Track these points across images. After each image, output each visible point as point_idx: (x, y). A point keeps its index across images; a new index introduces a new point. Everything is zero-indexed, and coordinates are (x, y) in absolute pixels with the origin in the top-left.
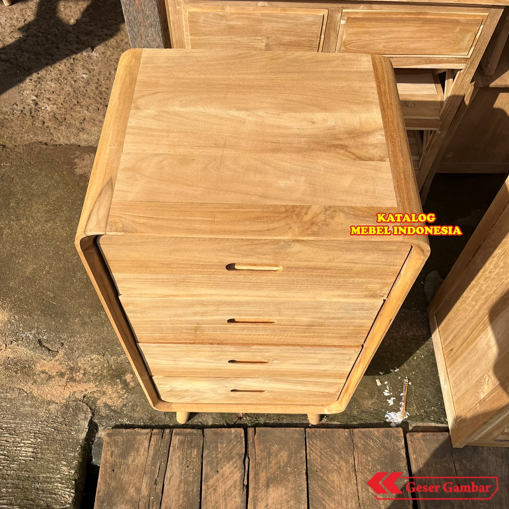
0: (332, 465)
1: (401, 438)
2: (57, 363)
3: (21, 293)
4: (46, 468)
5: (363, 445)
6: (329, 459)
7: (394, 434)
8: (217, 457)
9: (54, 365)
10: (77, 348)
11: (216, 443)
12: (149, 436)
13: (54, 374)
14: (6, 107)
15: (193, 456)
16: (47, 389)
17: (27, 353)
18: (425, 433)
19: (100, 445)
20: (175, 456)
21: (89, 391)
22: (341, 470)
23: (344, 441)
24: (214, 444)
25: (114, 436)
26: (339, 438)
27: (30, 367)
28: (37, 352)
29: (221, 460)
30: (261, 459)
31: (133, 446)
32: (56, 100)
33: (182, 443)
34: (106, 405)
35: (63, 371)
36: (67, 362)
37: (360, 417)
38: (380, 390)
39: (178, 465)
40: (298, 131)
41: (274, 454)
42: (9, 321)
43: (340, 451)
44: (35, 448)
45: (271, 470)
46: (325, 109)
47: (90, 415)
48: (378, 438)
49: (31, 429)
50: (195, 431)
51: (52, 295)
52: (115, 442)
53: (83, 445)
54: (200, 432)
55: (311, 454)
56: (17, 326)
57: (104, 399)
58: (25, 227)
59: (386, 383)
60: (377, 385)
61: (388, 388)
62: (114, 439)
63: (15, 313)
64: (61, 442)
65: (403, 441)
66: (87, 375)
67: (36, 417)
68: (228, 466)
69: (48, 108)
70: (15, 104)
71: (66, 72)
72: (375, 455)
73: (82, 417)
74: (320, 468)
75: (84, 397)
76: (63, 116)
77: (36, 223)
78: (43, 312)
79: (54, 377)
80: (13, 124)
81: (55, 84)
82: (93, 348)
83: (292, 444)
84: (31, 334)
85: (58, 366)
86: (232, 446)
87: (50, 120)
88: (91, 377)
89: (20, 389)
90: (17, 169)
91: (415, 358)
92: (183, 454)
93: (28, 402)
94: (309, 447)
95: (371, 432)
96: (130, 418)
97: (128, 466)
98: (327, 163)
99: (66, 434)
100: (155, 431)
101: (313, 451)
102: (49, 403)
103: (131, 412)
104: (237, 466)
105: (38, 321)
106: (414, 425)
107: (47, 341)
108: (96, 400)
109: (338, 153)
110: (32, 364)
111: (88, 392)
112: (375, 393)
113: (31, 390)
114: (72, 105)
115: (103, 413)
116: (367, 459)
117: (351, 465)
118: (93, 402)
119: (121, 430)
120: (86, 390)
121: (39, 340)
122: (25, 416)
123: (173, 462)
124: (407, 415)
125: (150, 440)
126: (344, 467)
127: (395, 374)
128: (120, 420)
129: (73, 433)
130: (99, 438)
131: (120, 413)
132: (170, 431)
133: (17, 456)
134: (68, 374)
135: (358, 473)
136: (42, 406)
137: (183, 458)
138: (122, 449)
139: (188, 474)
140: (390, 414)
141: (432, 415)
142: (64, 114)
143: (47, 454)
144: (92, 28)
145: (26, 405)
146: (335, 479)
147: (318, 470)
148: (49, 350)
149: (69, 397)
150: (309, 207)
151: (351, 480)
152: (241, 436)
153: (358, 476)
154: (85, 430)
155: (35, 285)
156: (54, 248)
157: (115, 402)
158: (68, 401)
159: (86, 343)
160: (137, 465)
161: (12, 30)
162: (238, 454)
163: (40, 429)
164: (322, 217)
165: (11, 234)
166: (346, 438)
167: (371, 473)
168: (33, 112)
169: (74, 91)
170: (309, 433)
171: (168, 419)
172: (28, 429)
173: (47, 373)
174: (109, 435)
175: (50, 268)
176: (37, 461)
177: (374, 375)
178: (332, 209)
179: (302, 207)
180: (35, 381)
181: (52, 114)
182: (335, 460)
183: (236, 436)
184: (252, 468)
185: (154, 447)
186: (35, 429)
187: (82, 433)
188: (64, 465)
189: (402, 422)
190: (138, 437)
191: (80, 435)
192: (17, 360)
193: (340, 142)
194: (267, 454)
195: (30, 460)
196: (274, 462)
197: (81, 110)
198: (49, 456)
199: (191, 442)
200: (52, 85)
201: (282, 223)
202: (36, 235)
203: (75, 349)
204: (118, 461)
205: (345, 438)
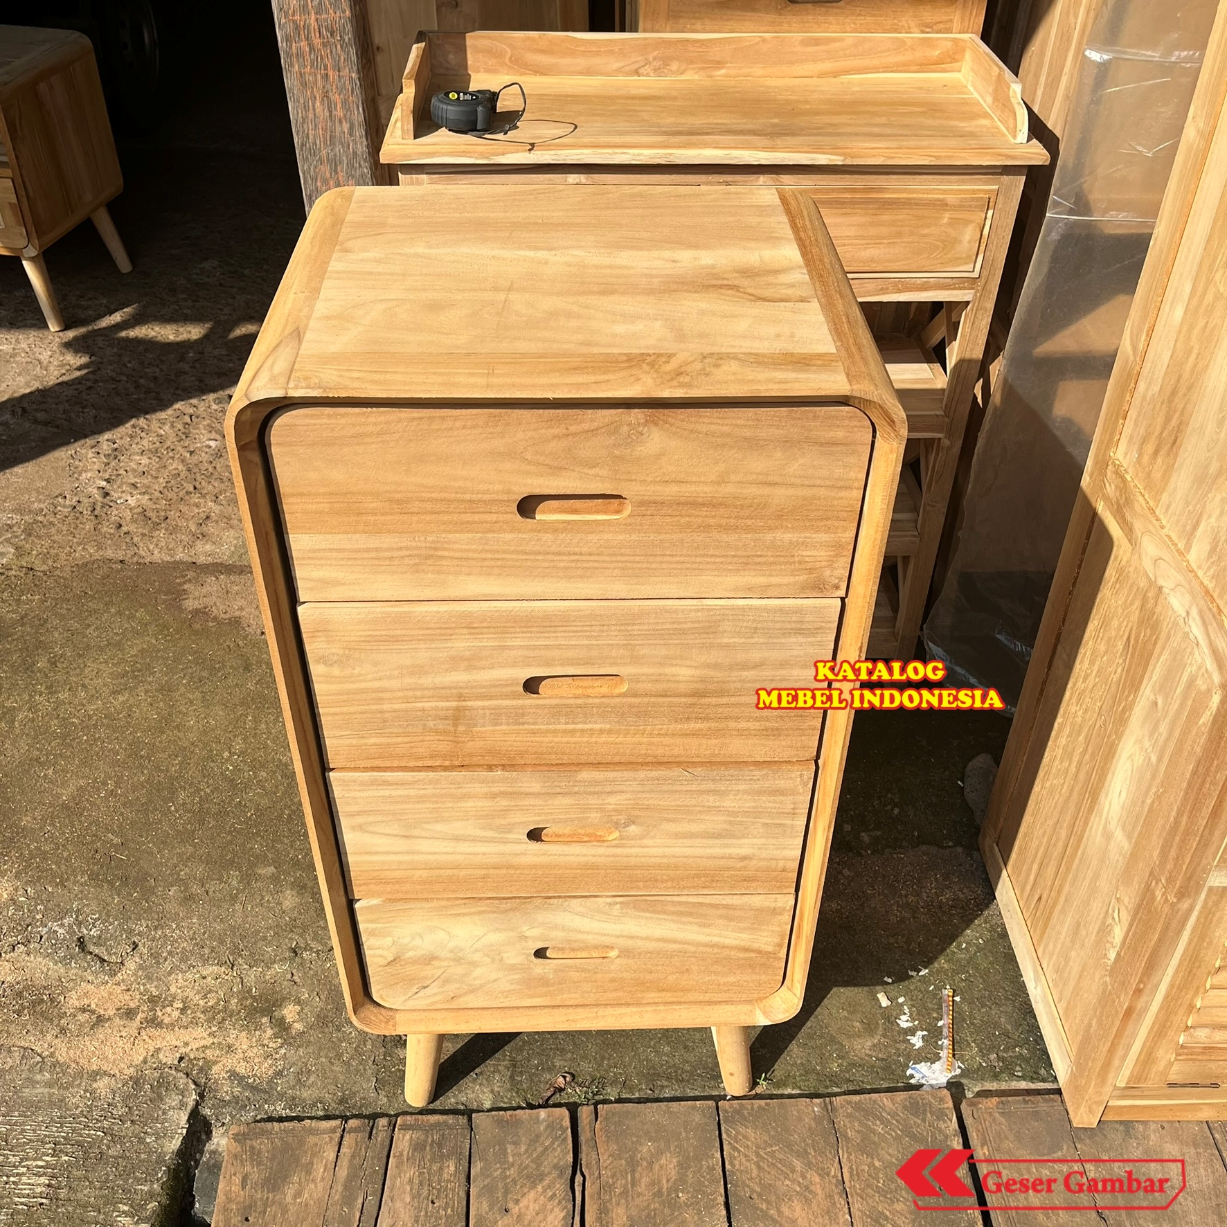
0: (787, 1182)
1: (947, 1111)
2: (118, 989)
3: (46, 840)
4: (78, 1221)
5: (858, 1132)
6: (779, 1168)
7: (930, 1104)
8: (507, 1177)
9: (111, 994)
10: (170, 953)
11: (502, 1144)
12: (338, 1135)
13: (111, 1012)
14: (40, 501)
15: (446, 1176)
16: (90, 1045)
17: (48, 970)
18: (1003, 1099)
19: (215, 1168)
20: (402, 1179)
21: (194, 1045)
22: (811, 1192)
23: (813, 1125)
24: (497, 1148)
25: (251, 1140)
26: (800, 1119)
27: (52, 1000)
28: (73, 965)
29: (514, 1182)
30: (613, 1177)
31: (297, 1161)
32: (149, 487)
33: (418, 1147)
34: (233, 1075)
35: (132, 1005)
36: (144, 985)
37: (847, 1075)
38: (890, 1017)
39: (408, 1200)
40: (646, 271)
41: (645, 1163)
42: (13, 900)
43: (805, 1150)
44: (53, 1176)
45: (638, 1201)
46: (696, 247)
47: (194, 1097)
48: (894, 1115)
49: (45, 1136)
50: (450, 1119)
51: (117, 840)
52: (253, 1154)
53: (172, 1167)
54: (463, 1120)
55: (735, 1158)
56: (29, 910)
57: (230, 1062)
58: (67, 706)
59: (901, 1000)
60: (880, 1007)
61: (907, 1011)
62: (252, 1147)
63: (27, 883)
64: (121, 1160)
65: (954, 1118)
66: (189, 1012)
67: (60, 1108)
68: (532, 1194)
69: (129, 502)
70: (60, 495)
71: (172, 438)
72: (890, 1155)
73: (173, 1104)
74: (758, 1189)
75: (181, 1059)
76: (163, 514)
77: (93, 696)
78: (93, 877)
79: (109, 1019)
80: (53, 530)
81: (150, 458)
82: (207, 951)
83: (688, 1139)
84: (62, 925)
85: (120, 996)
86: (540, 1149)
87: (134, 521)
88: (198, 1014)
89: (25, 1049)
90: (57, 604)
91: (964, 945)
92: (421, 1174)
93: (44, 1075)
94: (730, 1143)
95: (875, 1102)
96: (292, 1102)
97: (285, 1210)
98: (703, 305)
99: (132, 1142)
100: (352, 1123)
101: (739, 1152)
102: (95, 1075)
103: (293, 1088)
104: (554, 1195)
105: (80, 896)
106: (976, 1090)
107: (99, 941)
108: (208, 1064)
109: (722, 294)
110: (59, 994)
111: (190, 1048)
112: (877, 1023)
113: (52, 1050)
114: (182, 494)
115: (227, 1092)
116: (871, 1165)
117: (834, 1181)
118: (201, 1070)
119: (269, 1125)
120: (186, 1044)
121: (79, 939)
122: (35, 1106)
123: (396, 1192)
124: (959, 1067)
125: (340, 1144)
126: (818, 1186)
127: (920, 980)
128: (266, 1106)
129: (148, 1140)
130: (214, 1152)
131: (266, 1092)
132: (390, 1123)
133: (7, 1197)
134: (143, 1012)
135: (852, 1196)
136: (77, 1083)
137: (421, 1184)
138: (271, 1169)
139: (433, 1219)
140: (917, 1066)
141: (1016, 1064)
142: (165, 511)
143: (82, 1191)
144: (231, 365)
145: (38, 1083)
146: (797, 1215)
147: (755, 1196)
148: (102, 960)
149: (145, 1061)
150: (671, 356)
151: (836, 1214)
152: (562, 1126)
153: (853, 1203)
154: (179, 1131)
155: (80, 821)
156: (129, 745)
157: (256, 1068)
158: (140, 1069)
159: (191, 940)
160: (306, 1205)
161: (64, 371)
162: (555, 1167)
163: (68, 1133)
164: (698, 366)
165: (33, 720)
166: (818, 1120)
167: (886, 1197)
168: (98, 508)
169: (189, 470)
170: (726, 1111)
171: (385, 1100)
172: (39, 1135)
173: (93, 1012)
174: (239, 1138)
175: (118, 785)
176: (58, 1206)
177: (873, 985)
178: (716, 356)
179: (660, 355)
180: (63, 1031)
181: (140, 510)
182: (793, 1171)
183: (550, 1126)
184: (592, 1197)
185: (350, 1161)
186: (56, 1134)
187: (173, 1138)
188: (124, 1212)
189: (948, 1082)
190: (312, 1140)
191: (167, 1144)
192: (24, 987)
193: (726, 282)
194: (628, 1163)
195: (41, 1204)
196: (645, 1181)
197: (202, 501)
198: (87, 1193)
199: (440, 1146)
200: (143, 462)
201: (622, 374)
202: (90, 718)
203: (164, 955)
204: (259, 1196)
205: (814, 1119)
